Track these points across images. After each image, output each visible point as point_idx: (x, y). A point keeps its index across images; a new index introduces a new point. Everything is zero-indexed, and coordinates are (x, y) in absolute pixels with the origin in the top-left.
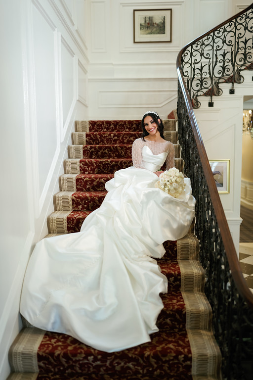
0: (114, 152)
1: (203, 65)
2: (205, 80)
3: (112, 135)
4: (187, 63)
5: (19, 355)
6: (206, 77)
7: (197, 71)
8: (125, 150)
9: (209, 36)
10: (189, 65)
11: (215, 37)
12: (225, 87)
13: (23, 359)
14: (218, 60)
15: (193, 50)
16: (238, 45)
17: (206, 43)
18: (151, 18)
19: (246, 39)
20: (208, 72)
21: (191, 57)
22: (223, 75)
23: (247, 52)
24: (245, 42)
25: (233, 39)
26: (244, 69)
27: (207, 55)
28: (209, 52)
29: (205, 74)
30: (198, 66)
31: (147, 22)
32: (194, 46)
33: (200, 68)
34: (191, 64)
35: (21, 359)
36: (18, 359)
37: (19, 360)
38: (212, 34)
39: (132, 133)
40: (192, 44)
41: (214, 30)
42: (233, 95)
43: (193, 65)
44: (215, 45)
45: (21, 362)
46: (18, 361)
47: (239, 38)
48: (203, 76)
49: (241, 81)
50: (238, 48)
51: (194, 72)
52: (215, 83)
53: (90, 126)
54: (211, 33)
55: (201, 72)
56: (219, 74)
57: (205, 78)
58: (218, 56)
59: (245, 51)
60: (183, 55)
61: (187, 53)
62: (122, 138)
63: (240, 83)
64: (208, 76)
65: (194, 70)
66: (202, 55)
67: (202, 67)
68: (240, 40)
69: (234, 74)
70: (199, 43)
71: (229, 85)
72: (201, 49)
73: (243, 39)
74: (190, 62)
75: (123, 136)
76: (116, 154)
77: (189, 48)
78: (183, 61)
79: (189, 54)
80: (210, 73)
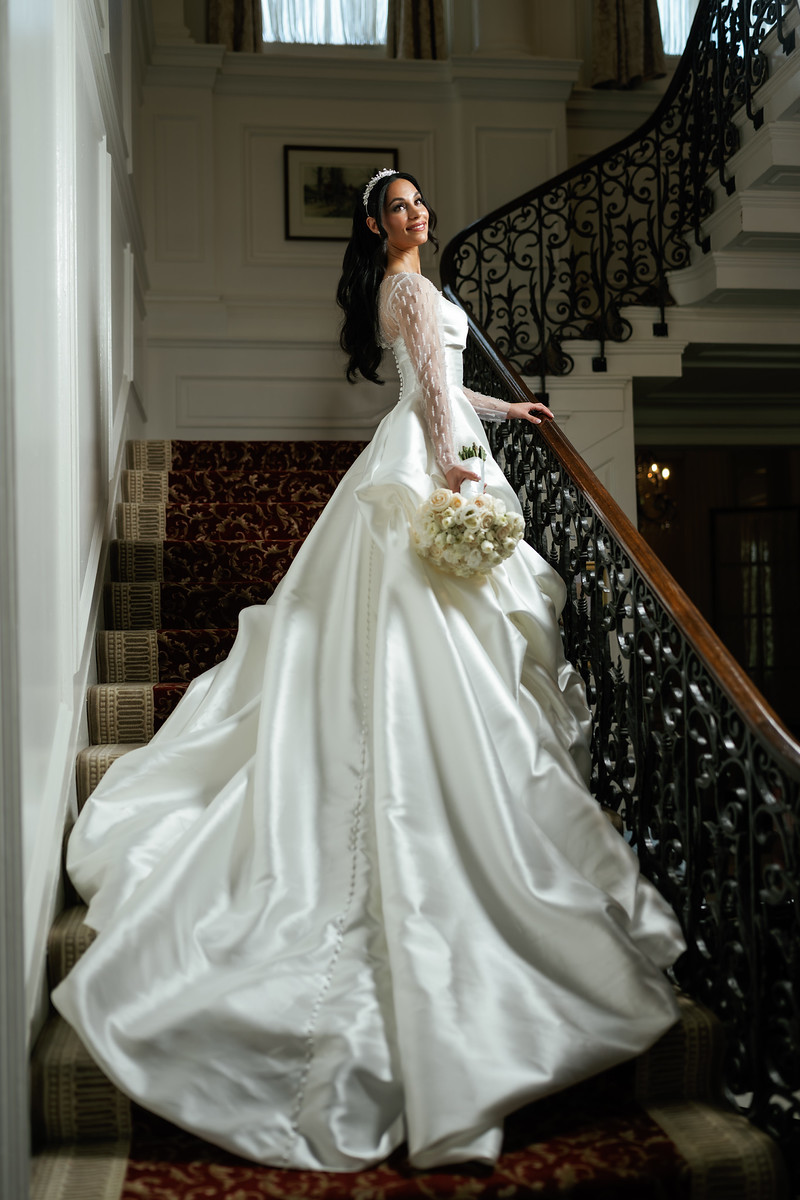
0: (267, 524)
1: (514, 286)
2: (521, 329)
3: (253, 478)
4: (468, 278)
5: (67, 1075)
6: (523, 319)
7: (498, 304)
8: (302, 516)
9: (528, 208)
10: (473, 285)
11: (544, 212)
12: (581, 351)
13: (79, 1086)
14: (557, 274)
15: (483, 245)
16: (610, 235)
17: (520, 225)
18: (336, 173)
19: (629, 221)
20: (528, 306)
21: (478, 263)
22: (572, 318)
23: (635, 257)
24: (630, 228)
25: (594, 219)
26: (631, 303)
27: (524, 259)
28: (529, 251)
29: (522, 311)
30: (500, 289)
31: (326, 181)
32: (487, 233)
33: (505, 294)
34: (479, 283)
35: (73, 1087)
36: (63, 1088)
37: (68, 1091)
38: (535, 202)
39: (315, 473)
40: (478, 228)
41: (539, 192)
42: (603, 373)
43: (485, 288)
44: (546, 233)
45: (74, 1102)
46: (62, 1095)
47: (610, 216)
48: (517, 319)
49: (625, 335)
50: (611, 244)
51: (490, 304)
52: (552, 336)
53: (177, 455)
54: (533, 199)
55: (510, 306)
56: (562, 312)
57: (521, 323)
58: (556, 264)
59: (631, 253)
60: (456, 256)
61: (466, 252)
62: (285, 489)
63: (620, 340)
64: (530, 317)
65: (489, 298)
66: (510, 257)
67: (512, 293)
68: (614, 222)
69: (604, 314)
70: (499, 225)
71: (592, 347)
72: (506, 242)
73: (623, 220)
74: (476, 276)
75: (289, 482)
76: (271, 531)
77: (473, 239)
78: (457, 273)
79: (473, 255)
80: (534, 310)
